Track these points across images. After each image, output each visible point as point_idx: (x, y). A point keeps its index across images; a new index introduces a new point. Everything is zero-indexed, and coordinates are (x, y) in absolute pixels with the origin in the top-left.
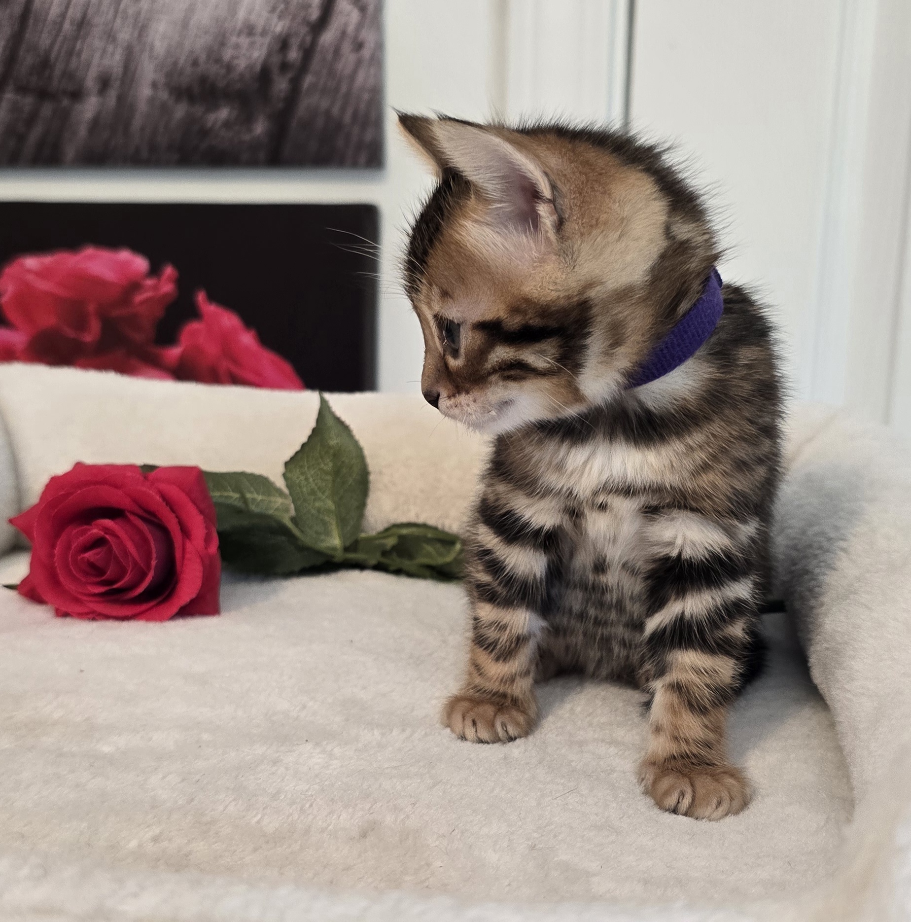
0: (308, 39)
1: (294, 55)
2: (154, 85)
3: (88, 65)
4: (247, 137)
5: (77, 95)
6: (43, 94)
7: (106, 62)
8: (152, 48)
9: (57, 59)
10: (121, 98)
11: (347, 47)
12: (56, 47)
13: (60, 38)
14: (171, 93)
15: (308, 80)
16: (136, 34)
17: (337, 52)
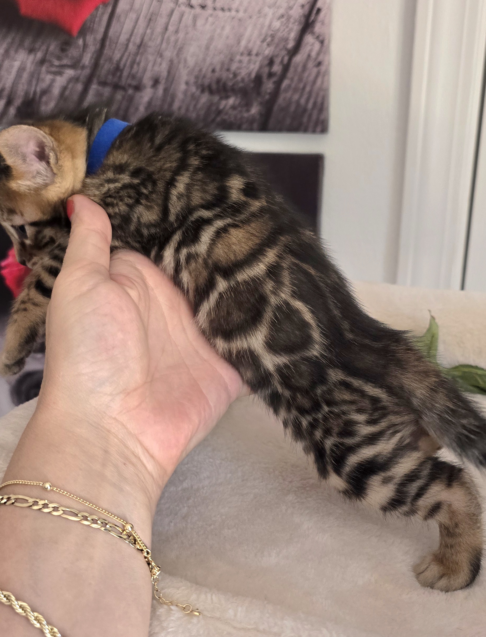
0: (286, 59)
1: (277, 68)
2: (187, 83)
3: (145, 70)
4: (246, 115)
5: (138, 88)
6: (116, 87)
7: (156, 68)
8: (185, 61)
9: (125, 66)
10: (166, 90)
11: (311, 64)
12: (124, 59)
13: (127, 54)
14: (197, 88)
15: (286, 83)
16: (175, 53)
17: (305, 67)
